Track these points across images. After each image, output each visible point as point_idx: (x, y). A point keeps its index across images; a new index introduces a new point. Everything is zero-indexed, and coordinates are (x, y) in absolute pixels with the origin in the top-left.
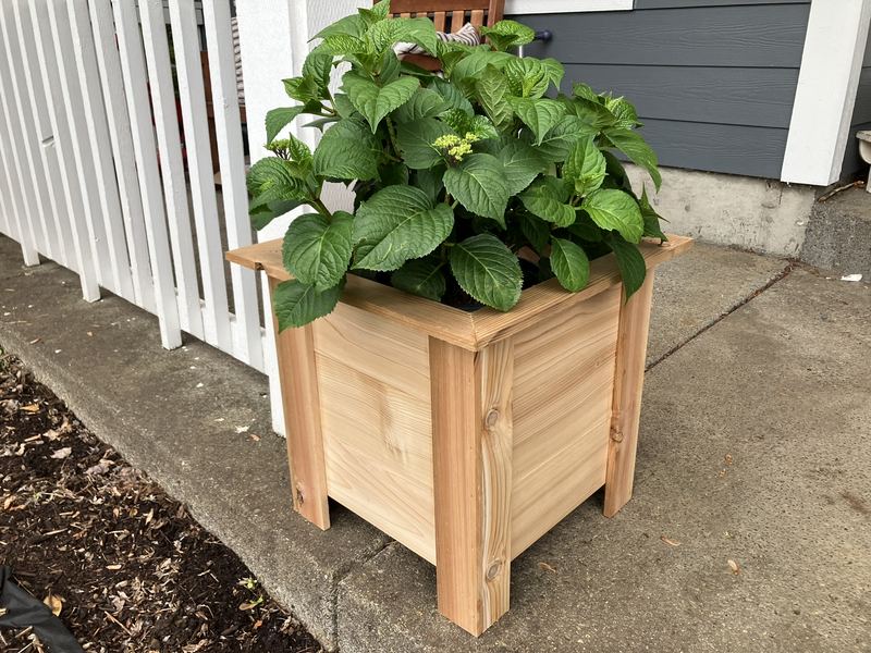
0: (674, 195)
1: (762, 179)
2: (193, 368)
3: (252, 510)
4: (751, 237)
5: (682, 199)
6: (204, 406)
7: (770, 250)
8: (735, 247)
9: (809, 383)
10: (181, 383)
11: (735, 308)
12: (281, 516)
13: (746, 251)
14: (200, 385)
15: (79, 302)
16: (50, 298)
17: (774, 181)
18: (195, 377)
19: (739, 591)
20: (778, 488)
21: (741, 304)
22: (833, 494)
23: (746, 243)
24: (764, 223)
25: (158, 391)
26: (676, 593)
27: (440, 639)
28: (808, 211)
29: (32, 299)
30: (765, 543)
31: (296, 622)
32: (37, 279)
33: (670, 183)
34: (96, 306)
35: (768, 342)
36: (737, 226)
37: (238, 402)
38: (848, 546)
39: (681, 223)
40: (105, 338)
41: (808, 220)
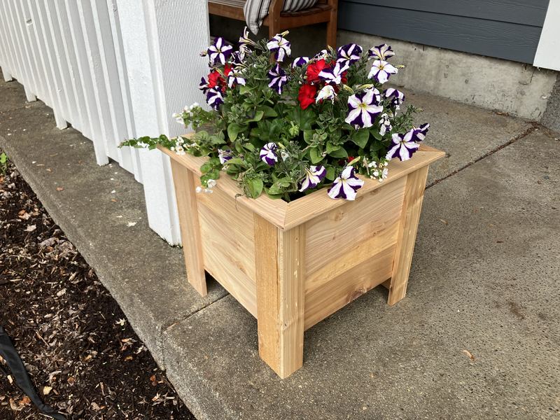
0: (458, 71)
1: (521, 63)
2: (112, 179)
3: (124, 279)
4: (508, 105)
5: (463, 75)
6: (112, 207)
7: (521, 115)
8: (496, 111)
9: (514, 218)
10: (102, 190)
11: (481, 158)
12: (140, 285)
13: (503, 114)
14: (114, 192)
15: (54, 129)
16: (37, 125)
17: (528, 66)
18: (112, 186)
19: (414, 362)
20: (465, 293)
21: (487, 155)
22: (501, 300)
23: (505, 109)
24: (519, 95)
25: (87, 194)
26: (372, 360)
27: (214, 376)
28: (550, 88)
29: (27, 125)
30: (443, 331)
31: (146, 350)
32: (32, 112)
33: (457, 62)
34: (64, 132)
35: (495, 185)
36: (500, 96)
37: (134, 205)
38: (499, 338)
39: (461, 92)
40: (64, 155)
41: (550, 95)
